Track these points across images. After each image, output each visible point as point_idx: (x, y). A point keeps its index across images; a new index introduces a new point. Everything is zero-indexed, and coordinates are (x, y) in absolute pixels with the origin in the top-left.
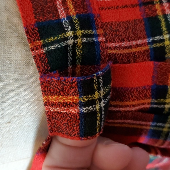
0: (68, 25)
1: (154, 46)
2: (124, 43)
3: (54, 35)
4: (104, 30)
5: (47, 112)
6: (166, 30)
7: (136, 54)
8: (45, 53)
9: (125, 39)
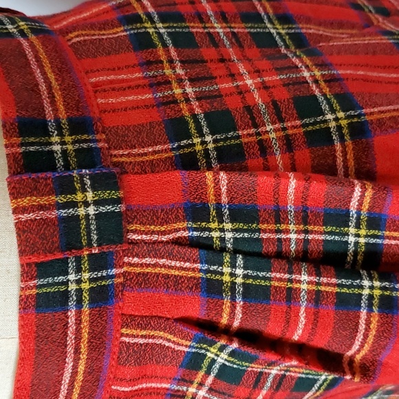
0: (55, 129)
1: (181, 152)
2: (136, 150)
3: (36, 136)
4: (107, 135)
5: (16, 223)
6: (197, 133)
7: (154, 163)
8: (21, 153)
9: (137, 145)
